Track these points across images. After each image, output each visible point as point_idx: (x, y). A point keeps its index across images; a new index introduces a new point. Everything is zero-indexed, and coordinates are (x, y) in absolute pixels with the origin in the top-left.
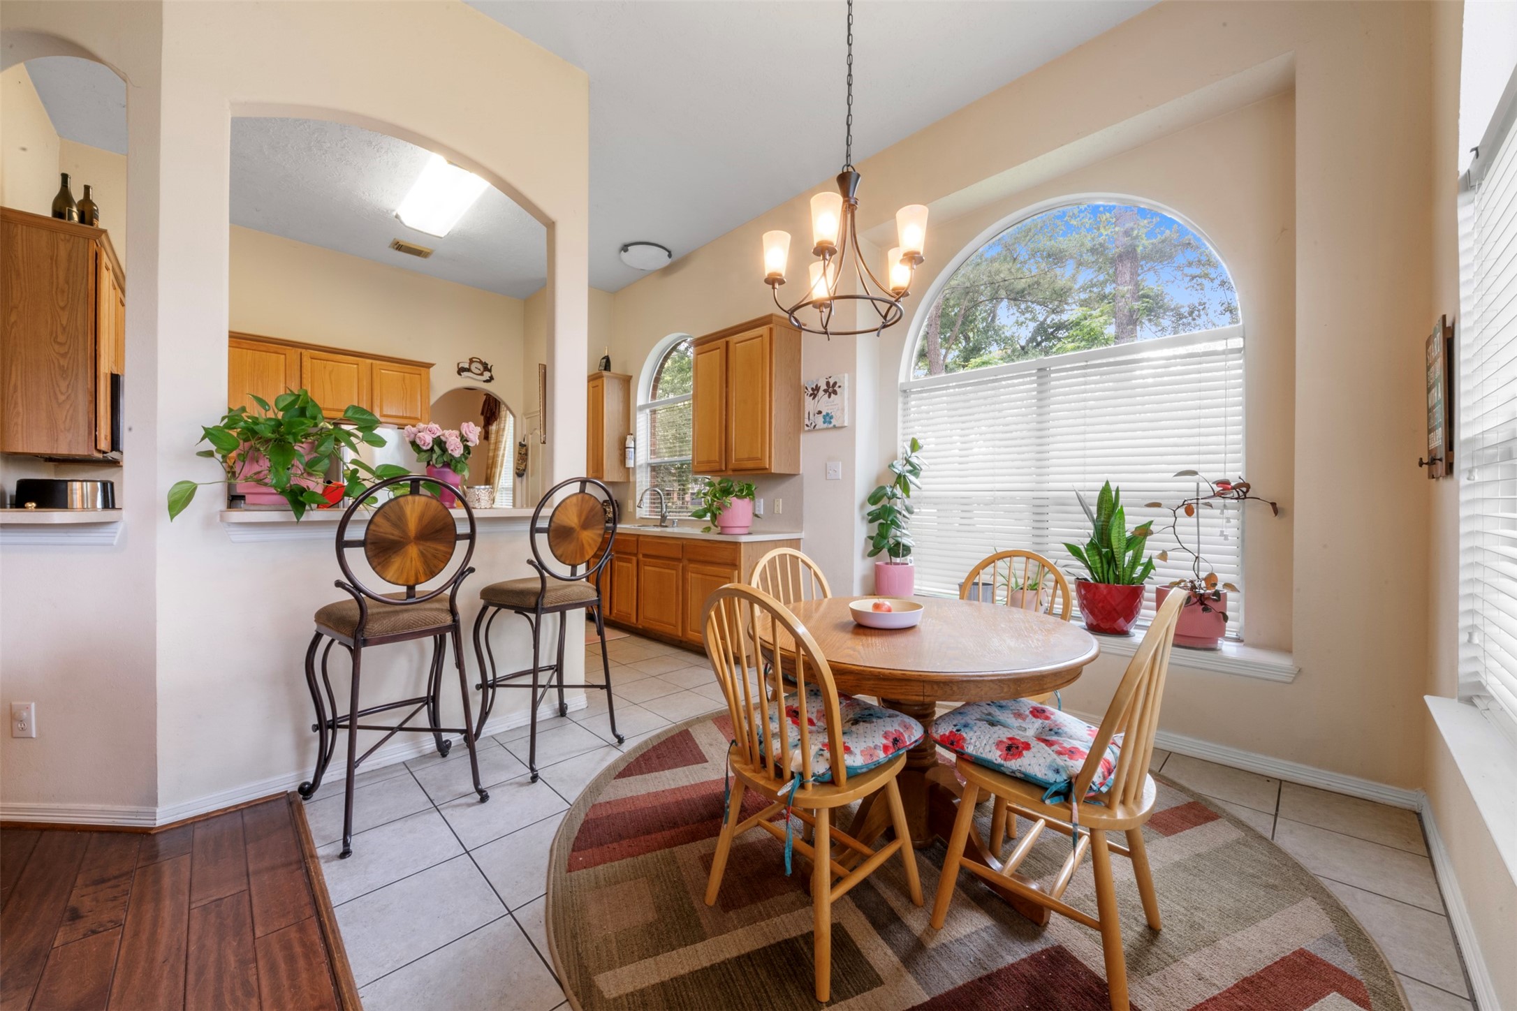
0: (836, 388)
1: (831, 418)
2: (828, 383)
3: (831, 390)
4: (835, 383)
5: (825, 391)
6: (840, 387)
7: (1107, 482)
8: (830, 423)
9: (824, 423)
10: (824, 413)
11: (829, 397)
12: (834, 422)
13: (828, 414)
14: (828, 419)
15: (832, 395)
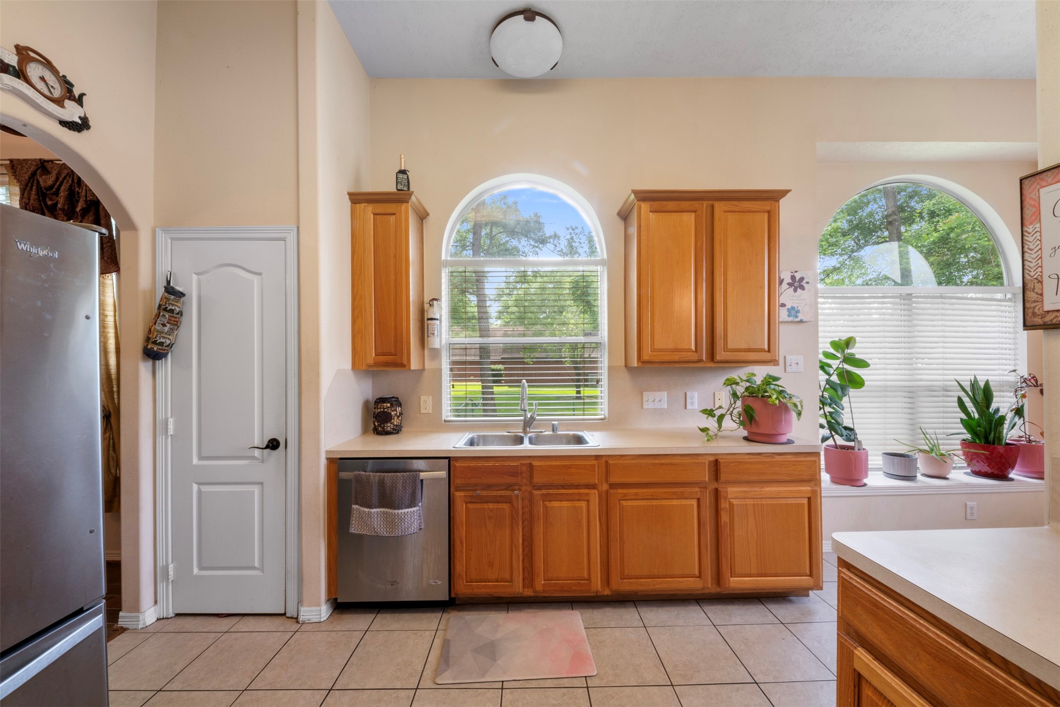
0: (804, 283)
1: (798, 312)
2: (793, 278)
3: (796, 284)
4: (802, 279)
5: (789, 284)
6: (807, 283)
7: (975, 376)
8: (797, 317)
9: (789, 316)
10: (789, 306)
11: (795, 291)
12: (801, 316)
13: (793, 308)
14: (793, 313)
15: (799, 290)
